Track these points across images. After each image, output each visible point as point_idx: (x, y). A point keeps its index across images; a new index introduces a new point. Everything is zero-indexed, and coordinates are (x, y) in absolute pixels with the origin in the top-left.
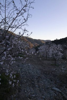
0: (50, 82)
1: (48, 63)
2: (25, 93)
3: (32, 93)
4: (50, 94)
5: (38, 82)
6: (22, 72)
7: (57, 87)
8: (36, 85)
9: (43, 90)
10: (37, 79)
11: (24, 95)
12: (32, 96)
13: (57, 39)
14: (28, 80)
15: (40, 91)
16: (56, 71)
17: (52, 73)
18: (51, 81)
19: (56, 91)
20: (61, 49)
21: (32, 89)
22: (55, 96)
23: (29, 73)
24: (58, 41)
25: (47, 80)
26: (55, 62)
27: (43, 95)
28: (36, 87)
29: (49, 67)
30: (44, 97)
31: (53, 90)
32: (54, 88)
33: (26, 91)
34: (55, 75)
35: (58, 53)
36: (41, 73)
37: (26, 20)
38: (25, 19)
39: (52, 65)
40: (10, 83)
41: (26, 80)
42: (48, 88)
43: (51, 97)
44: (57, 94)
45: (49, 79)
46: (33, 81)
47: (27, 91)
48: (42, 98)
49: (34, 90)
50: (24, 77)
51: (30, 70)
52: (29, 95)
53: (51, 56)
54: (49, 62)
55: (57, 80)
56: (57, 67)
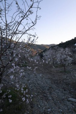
0: (64, 92)
1: (57, 71)
2: (39, 108)
3: (47, 107)
4: (67, 106)
5: (50, 93)
6: (30, 84)
7: (72, 97)
8: (49, 97)
9: (58, 103)
10: (48, 90)
11: (38, 110)
12: (48, 111)
13: (62, 42)
14: (39, 92)
15: (55, 104)
16: (68, 78)
17: (63, 81)
18: (65, 90)
19: (73, 102)
20: (70, 53)
21: (46, 103)
22: (73, 107)
23: (38, 84)
24: (63, 45)
25: (60, 90)
26: (65, 69)
27: (59, 108)
28: (49, 100)
29: (59, 75)
30: (62, 111)
31: (69, 101)
32: (70, 98)
33: (39, 106)
34: (67, 84)
35: (67, 57)
36: (51, 83)
37: (34, 24)
38: (33, 22)
39: (61, 72)
40: (24, 99)
41: (36, 93)
42: (63, 100)
43: (69, 110)
44: (74, 106)
45: (62, 88)
46: (45, 93)
47: (41, 106)
48: (59, 112)
49: (47, 103)
50: (33, 89)
51: (39, 80)
52: (44, 110)
53: (59, 63)
54: (57, 69)
55: (71, 89)
56: (67, 73)
